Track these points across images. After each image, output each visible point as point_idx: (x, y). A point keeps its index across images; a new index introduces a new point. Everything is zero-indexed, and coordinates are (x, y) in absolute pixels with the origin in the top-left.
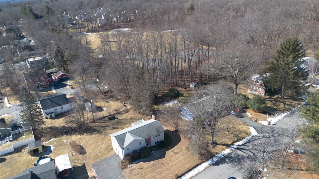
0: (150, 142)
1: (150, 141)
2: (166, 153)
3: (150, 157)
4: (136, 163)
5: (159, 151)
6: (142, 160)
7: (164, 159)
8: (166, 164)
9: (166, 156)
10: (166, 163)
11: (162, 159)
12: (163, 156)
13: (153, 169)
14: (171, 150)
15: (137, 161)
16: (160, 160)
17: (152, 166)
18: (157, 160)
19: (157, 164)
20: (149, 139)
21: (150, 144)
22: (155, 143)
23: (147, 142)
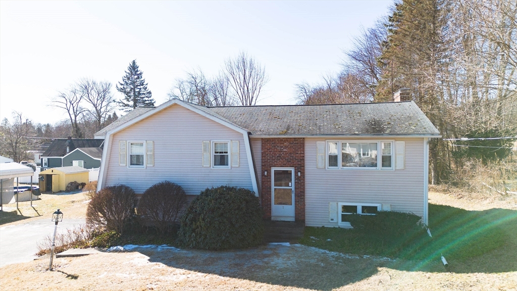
0: (301, 183)
1: (300, 169)
5: (334, 253)
21: (301, 195)
22: (340, 209)
23: (273, 169)
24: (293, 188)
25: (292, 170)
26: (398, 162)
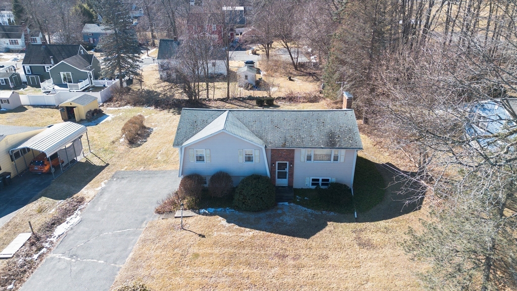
0: (291, 169)
1: (292, 163)
2: (327, 228)
3: (262, 215)
4: (204, 214)
5: (310, 210)
6: (229, 211)
7: (300, 242)
8: (292, 262)
9: (317, 235)
10: (294, 259)
11: (296, 239)
12: (306, 230)
13: (232, 256)
14: (353, 225)
15: (212, 210)
16: (286, 238)
17: (241, 246)
18: (276, 233)
19: (263, 246)
20: (288, 155)
21: (291, 175)
22: (311, 180)
23: (277, 162)
24: (287, 171)
25: (288, 162)
26: (342, 159)
